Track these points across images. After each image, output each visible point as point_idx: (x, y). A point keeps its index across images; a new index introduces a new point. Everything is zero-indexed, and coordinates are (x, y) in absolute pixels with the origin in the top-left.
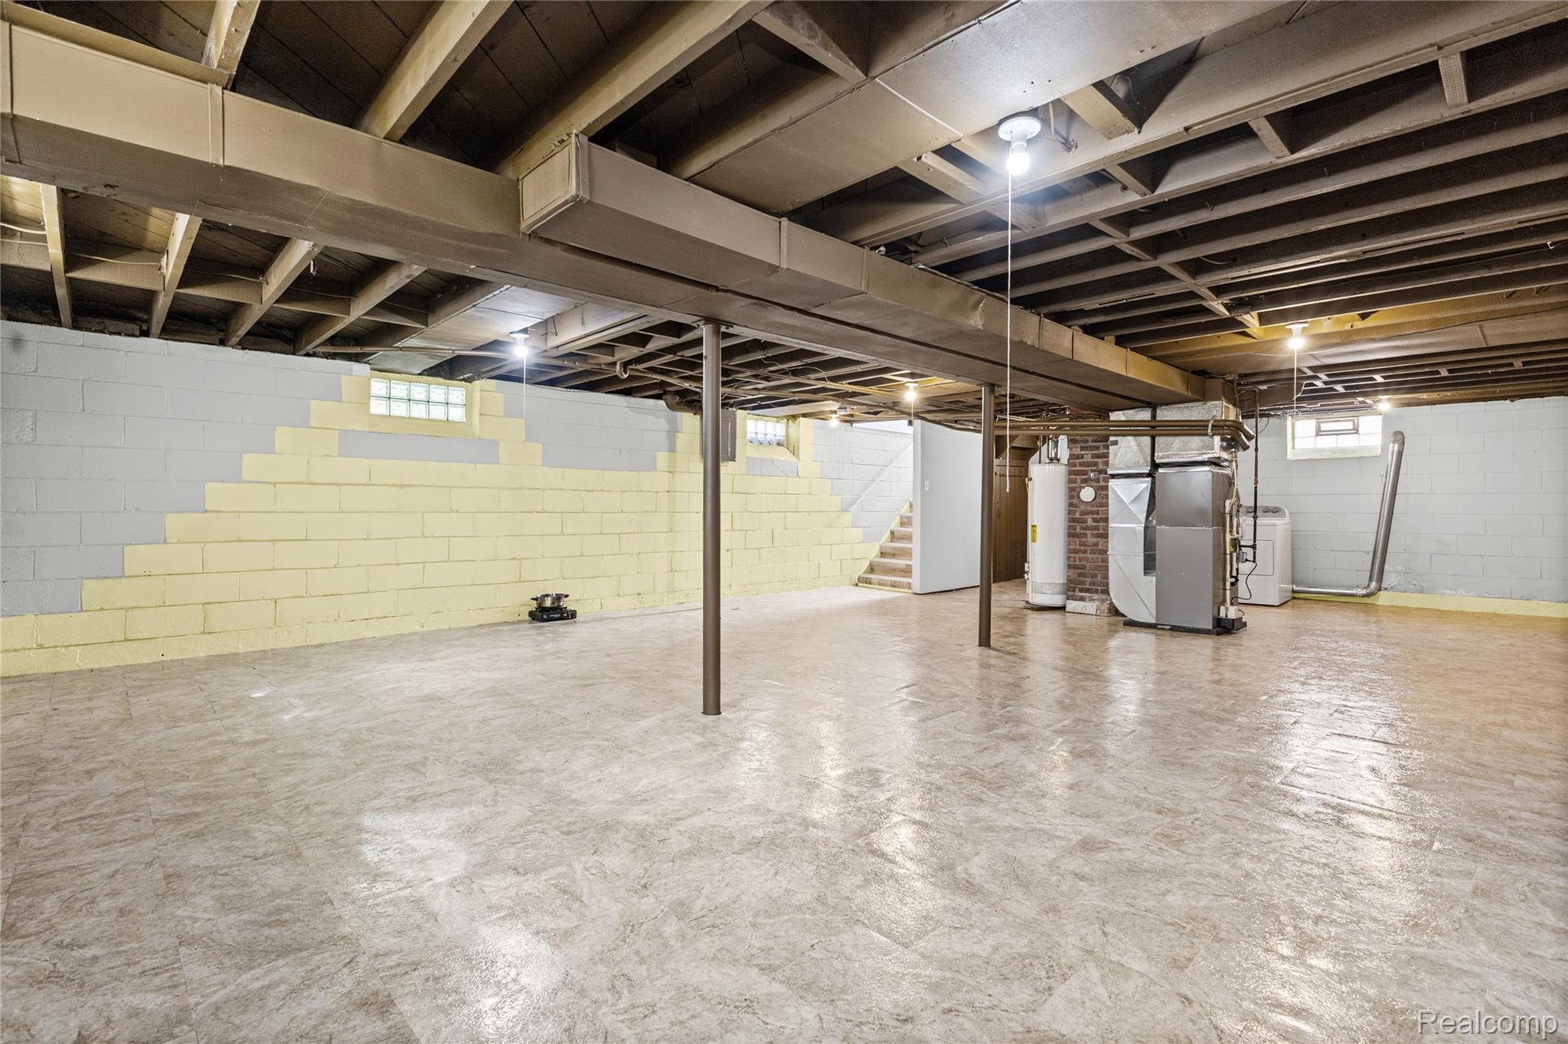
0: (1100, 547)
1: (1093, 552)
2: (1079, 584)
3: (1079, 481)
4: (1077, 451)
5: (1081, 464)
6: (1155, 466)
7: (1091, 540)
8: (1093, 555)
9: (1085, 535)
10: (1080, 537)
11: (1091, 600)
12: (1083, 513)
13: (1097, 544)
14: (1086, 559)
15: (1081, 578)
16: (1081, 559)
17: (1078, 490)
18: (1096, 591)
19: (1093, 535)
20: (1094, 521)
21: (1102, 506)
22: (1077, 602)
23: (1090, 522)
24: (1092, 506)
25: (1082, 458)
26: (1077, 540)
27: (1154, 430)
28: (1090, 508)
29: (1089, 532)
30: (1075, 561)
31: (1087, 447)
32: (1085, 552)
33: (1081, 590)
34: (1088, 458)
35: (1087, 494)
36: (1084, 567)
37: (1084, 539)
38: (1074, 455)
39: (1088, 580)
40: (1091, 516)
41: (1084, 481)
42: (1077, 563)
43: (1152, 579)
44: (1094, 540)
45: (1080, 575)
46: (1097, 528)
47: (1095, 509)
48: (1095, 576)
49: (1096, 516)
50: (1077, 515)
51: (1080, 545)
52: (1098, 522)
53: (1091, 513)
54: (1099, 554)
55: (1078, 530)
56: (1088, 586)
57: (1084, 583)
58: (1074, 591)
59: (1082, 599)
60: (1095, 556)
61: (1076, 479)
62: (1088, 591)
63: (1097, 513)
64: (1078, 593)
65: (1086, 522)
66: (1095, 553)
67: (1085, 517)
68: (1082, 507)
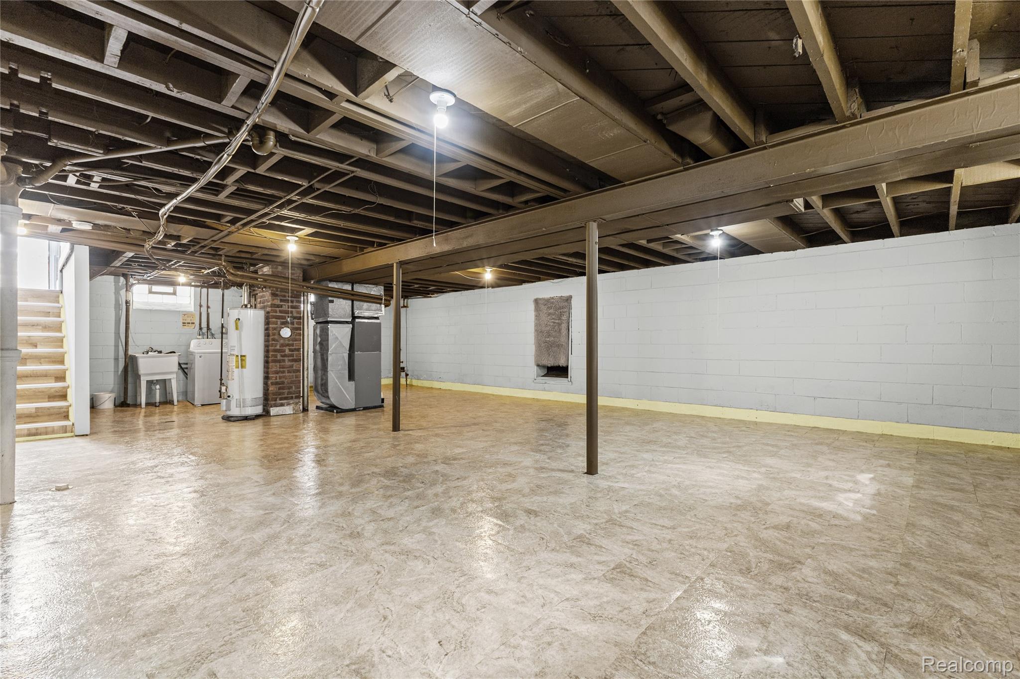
0: (294, 368)
1: (289, 372)
2: (280, 395)
3: (279, 323)
4: (277, 302)
5: (280, 312)
6: (354, 317)
7: (287, 363)
8: (289, 374)
9: (284, 361)
10: (280, 362)
11: (288, 404)
12: (282, 345)
13: (292, 366)
14: (284, 377)
15: (281, 391)
16: (280, 378)
17: (278, 329)
18: (292, 398)
19: (289, 360)
20: (290, 351)
21: (296, 341)
22: (278, 408)
23: (287, 352)
24: (289, 341)
25: (282, 307)
26: (278, 364)
27: (353, 297)
28: (287, 342)
29: (286, 359)
30: (276, 379)
31: (285, 300)
32: (283, 372)
33: (281, 399)
34: (285, 308)
35: (286, 332)
36: (283, 383)
37: (283, 364)
38: (275, 304)
39: (286, 391)
40: (288, 347)
41: (283, 323)
42: (278, 380)
43: (353, 383)
44: (290, 363)
45: (280, 389)
46: (292, 355)
47: (291, 342)
48: (290, 388)
49: (291, 347)
50: (278, 347)
51: (280, 368)
52: (293, 351)
53: (288, 345)
54: (294, 372)
55: (279, 357)
56: (286, 395)
57: (283, 393)
58: (276, 400)
59: (282, 405)
60: (291, 374)
61: (277, 321)
62: (286, 398)
63: (293, 345)
64: (279, 402)
65: (285, 351)
66: (291, 373)
67: (285, 348)
68: (282, 341)
